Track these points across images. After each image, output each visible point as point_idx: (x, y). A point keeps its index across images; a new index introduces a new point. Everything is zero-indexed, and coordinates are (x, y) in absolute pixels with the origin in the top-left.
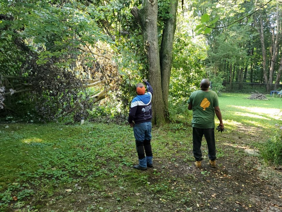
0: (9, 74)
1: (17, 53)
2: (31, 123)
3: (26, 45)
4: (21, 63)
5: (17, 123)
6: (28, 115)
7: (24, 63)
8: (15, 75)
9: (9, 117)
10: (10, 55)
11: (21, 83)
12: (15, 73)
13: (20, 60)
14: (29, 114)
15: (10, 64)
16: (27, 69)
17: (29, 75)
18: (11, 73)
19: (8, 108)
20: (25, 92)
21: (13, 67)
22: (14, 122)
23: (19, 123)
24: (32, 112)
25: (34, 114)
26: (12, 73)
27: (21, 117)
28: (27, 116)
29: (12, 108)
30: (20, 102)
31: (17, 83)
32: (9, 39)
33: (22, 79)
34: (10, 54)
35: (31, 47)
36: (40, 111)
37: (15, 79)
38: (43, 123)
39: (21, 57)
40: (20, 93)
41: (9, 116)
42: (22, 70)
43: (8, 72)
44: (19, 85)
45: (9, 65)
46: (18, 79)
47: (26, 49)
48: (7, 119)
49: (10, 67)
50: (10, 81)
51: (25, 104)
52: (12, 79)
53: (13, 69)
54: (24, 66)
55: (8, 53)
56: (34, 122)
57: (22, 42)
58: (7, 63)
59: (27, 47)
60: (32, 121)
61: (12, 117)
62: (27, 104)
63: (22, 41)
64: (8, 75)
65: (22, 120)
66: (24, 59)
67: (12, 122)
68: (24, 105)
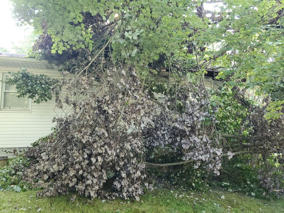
0: (227, 133)
1: (237, 108)
2: (252, 196)
4: (241, 119)
5: (234, 192)
6: (247, 184)
7: (244, 119)
9: (226, 183)
11: (240, 143)
12: (233, 131)
13: (241, 116)
14: (249, 182)
16: (248, 126)
17: (250, 134)
18: (230, 131)
19: (225, 171)
20: (243, 154)
21: (231, 124)
22: (231, 190)
23: (237, 193)
24: (253, 181)
27: (239, 185)
30: (238, 166)
31: (236, 142)
32: (229, 93)
33: (241, 138)
34: (230, 109)
35: (252, 101)
36: (264, 182)
37: (234, 138)
38: (269, 200)
39: (241, 112)
40: (238, 155)
42: (242, 128)
43: (227, 130)
44: (238, 145)
45: (228, 123)
46: (237, 139)
48: (223, 185)
50: (227, 140)
51: (244, 168)
52: (230, 138)
53: (232, 127)
54: (244, 123)
55: (227, 108)
56: (256, 197)
57: (242, 97)
58: (226, 120)
59: (247, 102)
65: (240, 189)
66: (244, 114)
67: (228, 190)
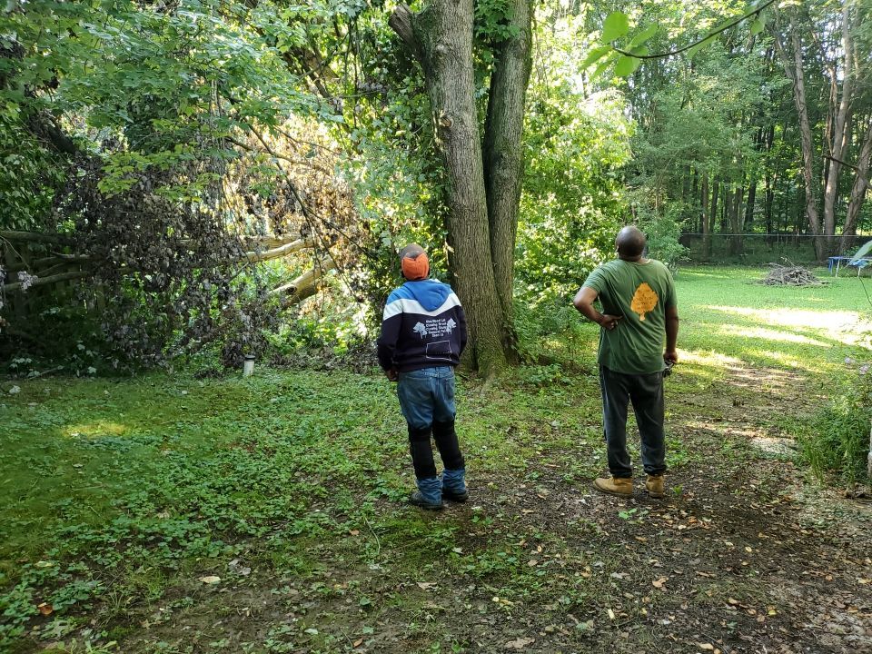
0: (14, 227)
1: (38, 158)
2: (91, 375)
3: (67, 135)
4: (53, 191)
5: (46, 376)
6: (79, 352)
7: (61, 190)
8: (35, 228)
9: (22, 360)
10: (16, 165)
11: (54, 254)
12: (33, 221)
13: (51, 182)
14: (81, 347)
15: (18, 194)
16: (71, 209)
17: (79, 227)
18: (23, 222)
19: (17, 332)
20: (67, 282)
21: (26, 202)
22: (37, 373)
23: (52, 377)
24: (91, 342)
25: (97, 348)
26: (25, 222)
27: (59, 358)
28: (75, 356)
29: (28, 332)
30: (53, 311)
31: (43, 254)
32: (11, 118)
33: (55, 239)
34: (17, 163)
35: (82, 139)
36: (116, 338)
37: (35, 240)
38: (127, 375)
39: (51, 171)
40: (53, 284)
41: (20, 357)
42: (55, 213)
43: (13, 220)
44: (49, 260)
45: (13, 198)
46: (45, 242)
47: (64, 146)
48: (14, 366)
49: (16, 203)
50: (18, 249)
51: (69, 316)
52: (25, 241)
53: (27, 210)
54: (62, 200)
55: (9, 159)
56: (100, 374)
57: (54, 126)
58: (7, 193)
59: (70, 140)
60: (92, 370)
61: (29, 360)
62: (74, 317)
63: (54, 122)
64: (11, 228)
65: (61, 367)
66: (59, 177)
67: (30, 375)
68: (65, 320)
